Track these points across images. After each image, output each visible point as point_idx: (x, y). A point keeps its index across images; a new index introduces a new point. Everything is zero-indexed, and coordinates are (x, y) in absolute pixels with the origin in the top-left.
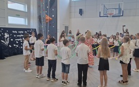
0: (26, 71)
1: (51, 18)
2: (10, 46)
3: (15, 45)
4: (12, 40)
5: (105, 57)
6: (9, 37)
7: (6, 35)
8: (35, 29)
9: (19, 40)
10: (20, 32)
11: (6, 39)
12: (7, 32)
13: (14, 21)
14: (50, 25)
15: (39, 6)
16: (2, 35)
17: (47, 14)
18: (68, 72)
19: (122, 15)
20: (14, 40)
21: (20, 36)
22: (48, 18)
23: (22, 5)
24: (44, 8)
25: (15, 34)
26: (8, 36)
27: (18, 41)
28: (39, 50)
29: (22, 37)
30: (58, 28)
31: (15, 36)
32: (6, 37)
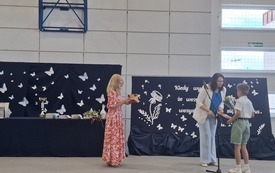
2: (160, 127)
3: (173, 126)
4: (168, 110)
6: (163, 102)
7: (155, 97)
9: (190, 112)
11: (154, 105)
12: (158, 89)
16: (143, 95)
20: (175, 111)
25: (182, 94)
26: (160, 99)
27: (186, 115)
31: (180, 99)
32: (153, 101)
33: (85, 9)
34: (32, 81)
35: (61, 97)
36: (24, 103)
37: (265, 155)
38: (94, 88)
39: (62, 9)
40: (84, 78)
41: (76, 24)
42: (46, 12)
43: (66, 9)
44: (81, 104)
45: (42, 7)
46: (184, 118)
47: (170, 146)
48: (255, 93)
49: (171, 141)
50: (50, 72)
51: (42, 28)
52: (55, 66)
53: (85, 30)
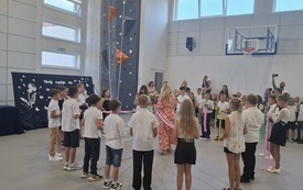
0: (51, 158)
1: (126, 57)
2: (37, 109)
3: (46, 108)
4: (41, 97)
5: (188, 138)
6: (37, 91)
7: (31, 88)
8: (90, 78)
10: (59, 83)
11: (31, 94)
12: (32, 82)
13: (52, 61)
14: (124, 69)
15: (104, 32)
16: (22, 87)
17: (118, 47)
18: (119, 165)
19: (273, 51)
20: (45, 97)
22: (121, 55)
23: (72, 30)
24: (114, 36)
25: (48, 85)
26: (35, 89)
28: (70, 117)
30: (140, 75)
31: (48, 90)
32: (30, 91)
48: (87, 85)
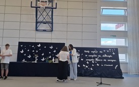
2: (79, 66)
3: (84, 66)
4: (82, 60)
6: (80, 57)
9: (90, 60)
10: (93, 52)
20: (84, 60)
21: (93, 56)
25: (87, 53)
26: (79, 55)
27: (89, 61)
29: (94, 58)
31: (86, 56)
33: (52, 23)
34: (33, 49)
35: (43, 55)
36: (29, 57)
37: (118, 77)
38: (55, 51)
39: (44, 23)
40: (51, 48)
41: (49, 28)
42: (38, 24)
43: (45, 23)
44: (50, 57)
45: (37, 23)
46: (88, 63)
47: (83, 73)
48: (114, 54)
49: (83, 71)
50: (39, 46)
51: (37, 30)
52: (41, 43)
53: (52, 31)
